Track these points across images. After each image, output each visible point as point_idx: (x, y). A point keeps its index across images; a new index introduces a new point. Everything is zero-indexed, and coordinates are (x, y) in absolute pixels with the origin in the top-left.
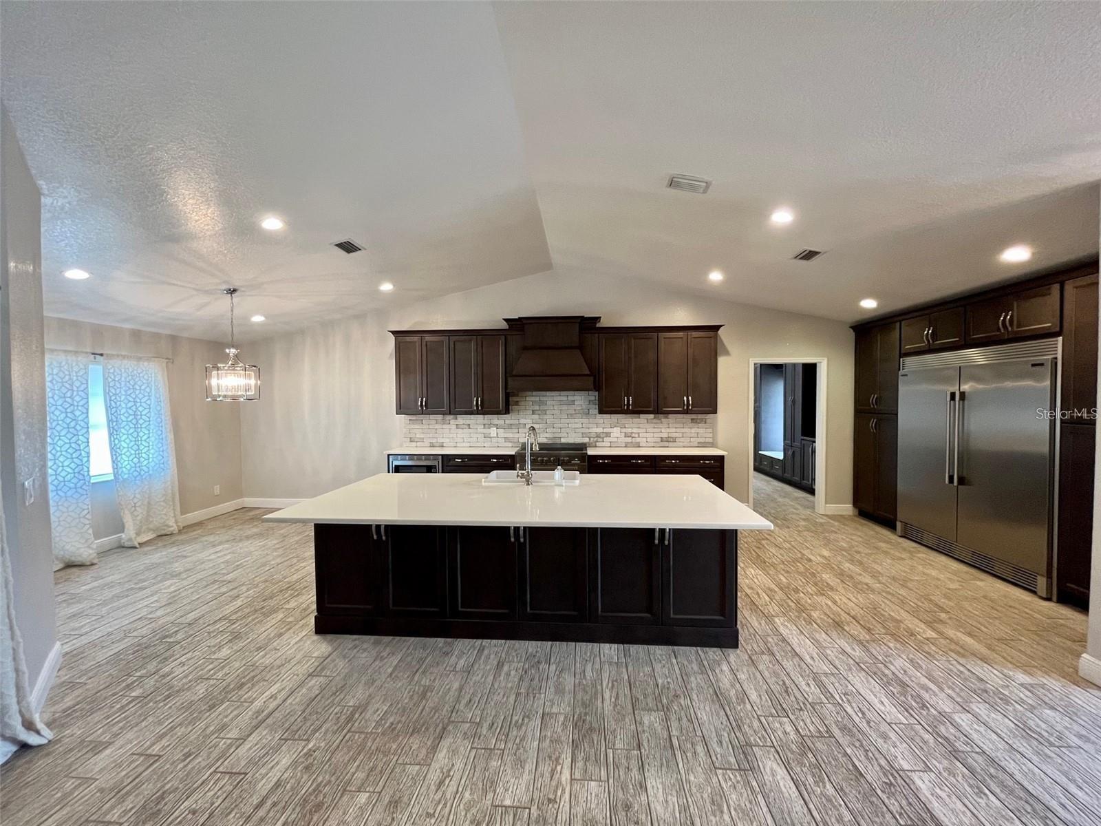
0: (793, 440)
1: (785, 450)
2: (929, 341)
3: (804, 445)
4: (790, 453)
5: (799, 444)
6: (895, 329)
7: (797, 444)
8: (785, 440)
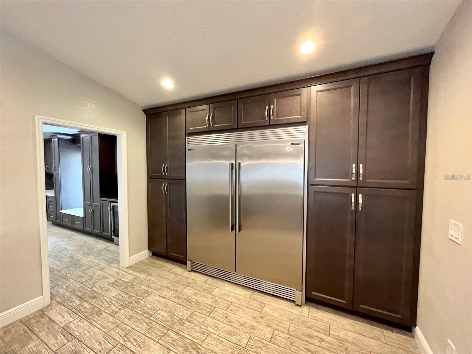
0: (92, 200)
1: (85, 209)
2: (210, 124)
3: (102, 204)
4: (90, 211)
5: (98, 204)
6: (180, 113)
7: (96, 203)
8: (84, 200)
